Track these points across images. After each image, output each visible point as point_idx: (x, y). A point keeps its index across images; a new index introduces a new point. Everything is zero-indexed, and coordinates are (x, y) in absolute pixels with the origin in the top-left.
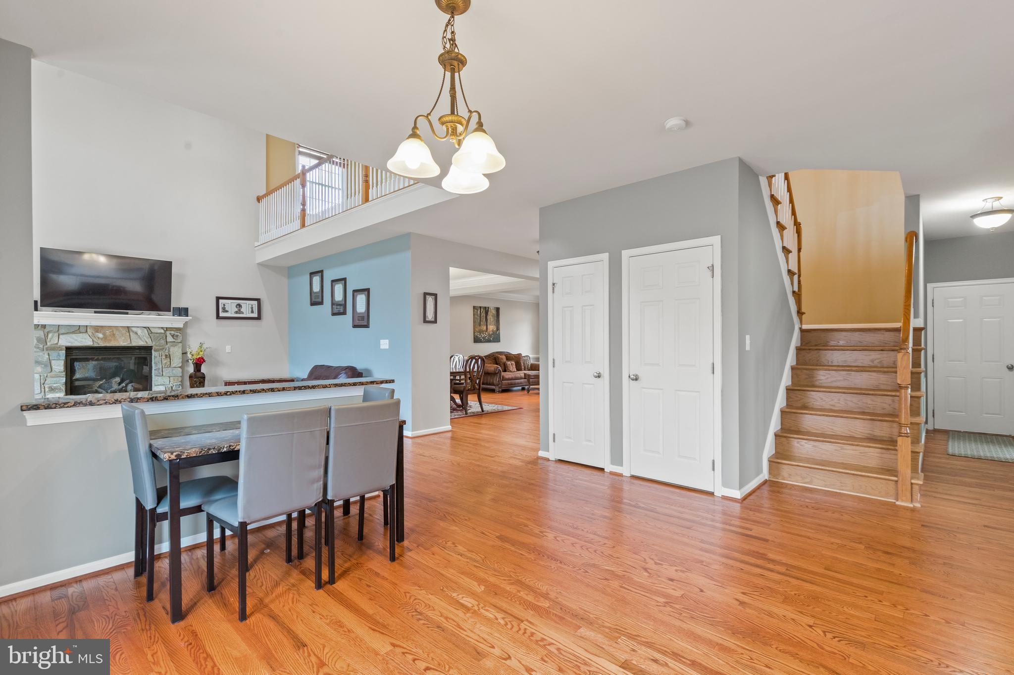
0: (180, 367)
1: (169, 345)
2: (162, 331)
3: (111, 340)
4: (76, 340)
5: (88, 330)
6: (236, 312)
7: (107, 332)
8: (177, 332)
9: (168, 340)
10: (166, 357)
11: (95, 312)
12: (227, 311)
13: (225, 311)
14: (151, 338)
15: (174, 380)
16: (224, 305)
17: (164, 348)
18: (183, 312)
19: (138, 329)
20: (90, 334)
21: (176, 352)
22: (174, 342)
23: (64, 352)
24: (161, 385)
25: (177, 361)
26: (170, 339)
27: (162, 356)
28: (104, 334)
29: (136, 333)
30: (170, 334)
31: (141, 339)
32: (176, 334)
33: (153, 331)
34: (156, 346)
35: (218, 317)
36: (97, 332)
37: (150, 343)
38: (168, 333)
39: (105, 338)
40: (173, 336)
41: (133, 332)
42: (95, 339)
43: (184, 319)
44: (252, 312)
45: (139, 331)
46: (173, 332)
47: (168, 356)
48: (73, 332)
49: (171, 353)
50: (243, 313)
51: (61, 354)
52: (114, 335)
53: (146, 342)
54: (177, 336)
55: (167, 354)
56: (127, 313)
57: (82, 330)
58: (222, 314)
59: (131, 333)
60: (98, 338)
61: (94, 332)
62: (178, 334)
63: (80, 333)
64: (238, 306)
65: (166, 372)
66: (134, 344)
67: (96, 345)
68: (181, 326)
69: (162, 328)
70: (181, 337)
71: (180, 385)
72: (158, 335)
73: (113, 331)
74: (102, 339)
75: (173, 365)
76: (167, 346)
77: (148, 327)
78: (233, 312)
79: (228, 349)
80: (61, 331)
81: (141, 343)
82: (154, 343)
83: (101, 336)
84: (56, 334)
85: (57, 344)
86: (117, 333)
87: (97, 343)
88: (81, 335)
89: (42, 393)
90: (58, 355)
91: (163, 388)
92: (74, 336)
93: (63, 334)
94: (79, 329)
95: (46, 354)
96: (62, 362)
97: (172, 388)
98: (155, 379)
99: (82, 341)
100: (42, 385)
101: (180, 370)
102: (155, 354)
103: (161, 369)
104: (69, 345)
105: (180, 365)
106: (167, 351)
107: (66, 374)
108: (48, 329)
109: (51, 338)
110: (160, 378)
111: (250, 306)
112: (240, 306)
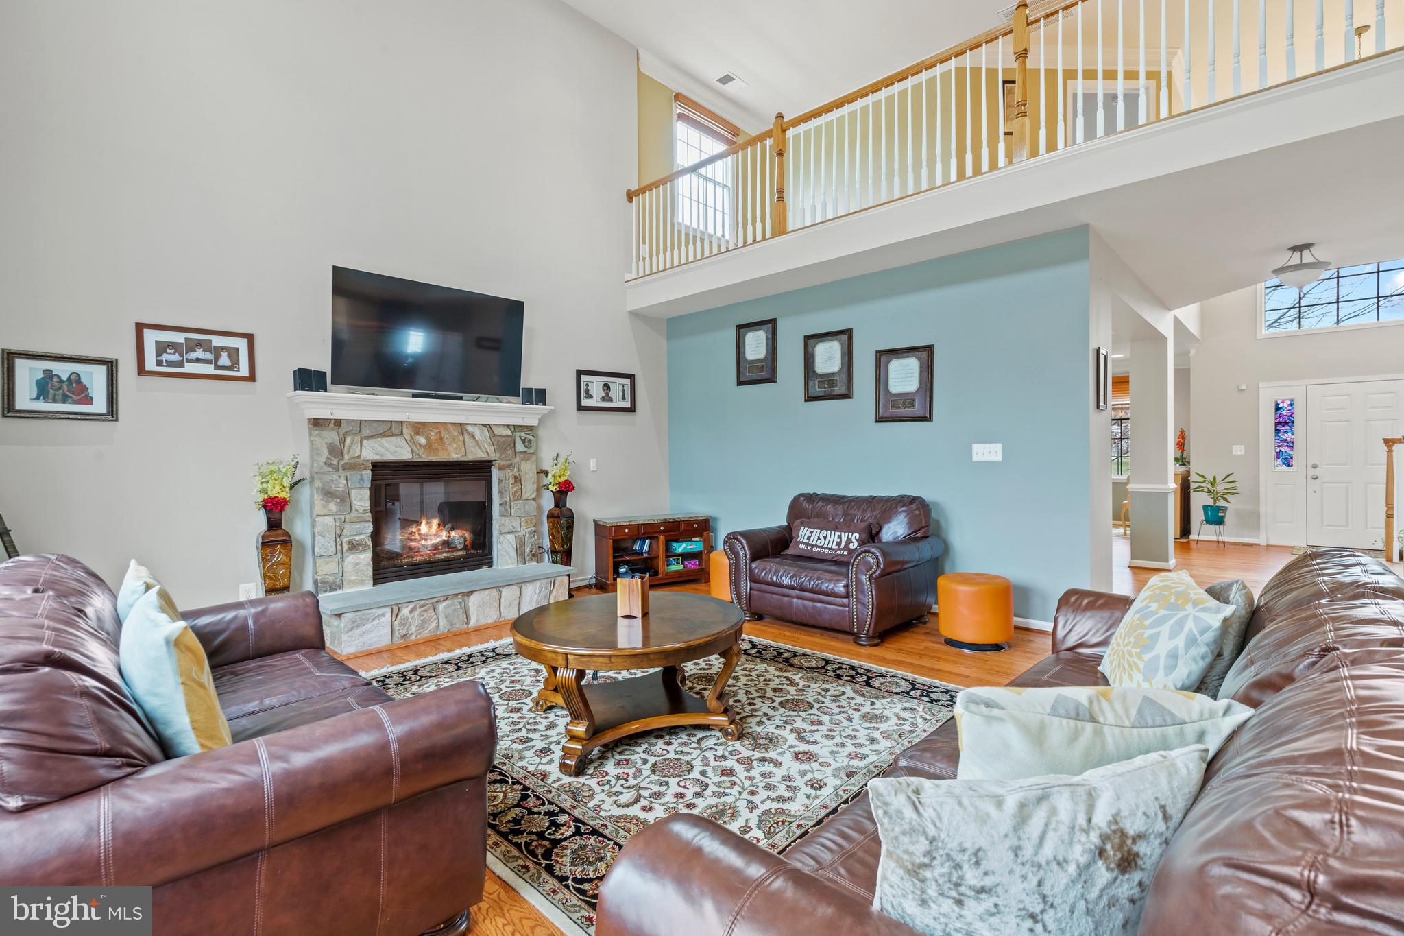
0: (533, 499)
1: (518, 458)
2: (509, 433)
3: (437, 450)
4: (387, 450)
5: (404, 431)
6: (603, 399)
7: (432, 434)
8: (529, 434)
9: (517, 450)
10: (516, 481)
11: (414, 396)
12: (591, 397)
13: (589, 397)
14: (493, 445)
15: (527, 522)
16: (587, 385)
17: (511, 464)
18: (538, 396)
19: (476, 428)
20: (408, 438)
21: (528, 470)
22: (525, 452)
23: (369, 472)
24: (509, 533)
25: (529, 487)
26: (520, 447)
27: (509, 479)
28: (428, 438)
29: (473, 436)
30: (520, 437)
31: (480, 448)
32: (528, 437)
33: (496, 433)
34: (501, 460)
35: (580, 408)
36: (417, 433)
37: (493, 455)
38: (517, 435)
39: (429, 447)
40: (524, 441)
41: (468, 433)
42: (414, 448)
43: (539, 410)
44: (624, 398)
45: (477, 432)
46: (523, 435)
47: (518, 479)
48: (383, 435)
49: (522, 473)
50: (611, 400)
51: (365, 478)
52: (441, 439)
53: (484, 453)
54: (530, 441)
55: (517, 474)
56: (460, 398)
57: (395, 429)
58: (585, 402)
59: (467, 437)
60: (420, 445)
61: (413, 433)
62: (531, 437)
63: (393, 435)
64: (605, 388)
65: (516, 507)
66: (470, 457)
67: (416, 459)
68: (535, 422)
69: (508, 426)
70: (534, 444)
71: (534, 531)
72: (503, 440)
73: (440, 432)
74: (425, 447)
75: (525, 496)
76: (516, 460)
77: (489, 425)
78: (599, 399)
79: (593, 464)
80: (366, 432)
81: (480, 455)
82: (498, 455)
83: (423, 441)
84: (357, 438)
85: (359, 457)
86: (445, 435)
87: (418, 454)
88: (393, 439)
89: (339, 555)
90: (362, 479)
91: (511, 538)
92: (384, 441)
93: (368, 438)
94: (390, 429)
95: (342, 478)
96: (367, 493)
97: (524, 537)
98: (498, 523)
99: (397, 451)
100: (338, 538)
101: (534, 504)
102: (501, 475)
103: (508, 503)
104: (377, 458)
105: (535, 495)
106: (516, 470)
107: (372, 517)
108: (345, 429)
109: (350, 447)
110: (507, 519)
111: (621, 388)
112: (608, 387)
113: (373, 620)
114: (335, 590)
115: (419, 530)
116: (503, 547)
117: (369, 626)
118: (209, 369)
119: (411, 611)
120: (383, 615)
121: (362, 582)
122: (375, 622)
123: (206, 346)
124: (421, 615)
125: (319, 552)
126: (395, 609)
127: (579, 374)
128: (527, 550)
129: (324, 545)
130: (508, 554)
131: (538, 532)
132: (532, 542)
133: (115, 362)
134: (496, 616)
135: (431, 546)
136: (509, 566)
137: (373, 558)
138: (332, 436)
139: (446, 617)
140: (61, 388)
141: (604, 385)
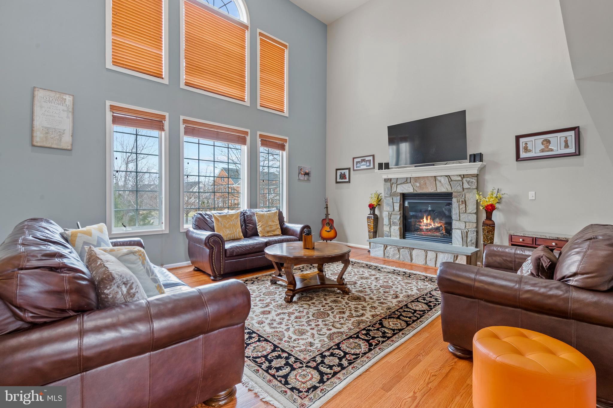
0: (474, 213)
1: (465, 191)
2: (460, 178)
3: (423, 188)
4: (405, 189)
5: (411, 181)
6: (542, 151)
7: (422, 181)
8: (472, 179)
9: (464, 187)
10: (462, 203)
11: (415, 166)
12: (530, 151)
13: (526, 150)
14: (450, 185)
15: (469, 226)
16: (526, 144)
17: (461, 195)
18: (476, 158)
19: (442, 177)
20: (412, 184)
21: (472, 197)
22: (470, 188)
23: (399, 197)
24: (458, 229)
25: (472, 208)
26: (466, 186)
27: (459, 202)
28: (420, 183)
29: (440, 182)
30: (466, 180)
31: (443, 187)
32: (472, 180)
33: (452, 179)
34: (455, 192)
35: (518, 158)
36: (416, 182)
37: (450, 190)
39: (420, 187)
40: (468, 183)
41: (438, 180)
42: (414, 188)
43: (478, 164)
44: (567, 146)
45: (442, 180)
46: (468, 179)
47: (465, 203)
48: (403, 183)
49: (467, 199)
50: (552, 150)
52: (426, 184)
53: (447, 189)
54: (472, 182)
55: (463, 200)
56: (434, 165)
57: (409, 181)
59: (437, 182)
60: (416, 186)
61: (414, 182)
62: (474, 180)
63: (407, 183)
64: (545, 143)
65: (463, 216)
66: (439, 191)
67: (415, 192)
68: (475, 172)
69: (460, 175)
70: (476, 184)
71: (474, 231)
72: (456, 182)
73: (425, 181)
74: (418, 187)
75: (469, 211)
76: (464, 193)
77: (449, 176)
78: (538, 150)
79: (531, 195)
80: (398, 182)
82: (453, 190)
83: (418, 185)
84: (396, 185)
85: (396, 191)
86: (427, 182)
87: (416, 190)
89: (390, 225)
90: (397, 199)
91: (459, 232)
92: (404, 185)
93: (399, 184)
94: (407, 181)
95: (391, 198)
96: (398, 204)
97: (467, 233)
98: (454, 223)
99: (408, 189)
100: (390, 219)
101: (475, 216)
102: (454, 200)
103: (458, 214)
104: (401, 192)
105: (475, 211)
106: (463, 197)
107: (400, 213)
108: (392, 182)
109: (393, 188)
110: (457, 222)
111: (563, 139)
112: (549, 142)
113: (379, 247)
114: (388, 237)
115: (423, 221)
116: (456, 234)
117: (377, 249)
118: (365, 167)
119: (390, 248)
121: (396, 236)
122: (379, 248)
123: (364, 161)
124: (393, 251)
125: (385, 223)
126: (385, 246)
127: (518, 138)
128: (469, 240)
129: (386, 221)
130: (457, 239)
131: (477, 232)
132: (472, 236)
133: (350, 168)
134: (424, 262)
135: (427, 229)
136: (458, 246)
137: (400, 229)
138: (389, 184)
139: (402, 255)
140: (343, 176)
141: (544, 141)
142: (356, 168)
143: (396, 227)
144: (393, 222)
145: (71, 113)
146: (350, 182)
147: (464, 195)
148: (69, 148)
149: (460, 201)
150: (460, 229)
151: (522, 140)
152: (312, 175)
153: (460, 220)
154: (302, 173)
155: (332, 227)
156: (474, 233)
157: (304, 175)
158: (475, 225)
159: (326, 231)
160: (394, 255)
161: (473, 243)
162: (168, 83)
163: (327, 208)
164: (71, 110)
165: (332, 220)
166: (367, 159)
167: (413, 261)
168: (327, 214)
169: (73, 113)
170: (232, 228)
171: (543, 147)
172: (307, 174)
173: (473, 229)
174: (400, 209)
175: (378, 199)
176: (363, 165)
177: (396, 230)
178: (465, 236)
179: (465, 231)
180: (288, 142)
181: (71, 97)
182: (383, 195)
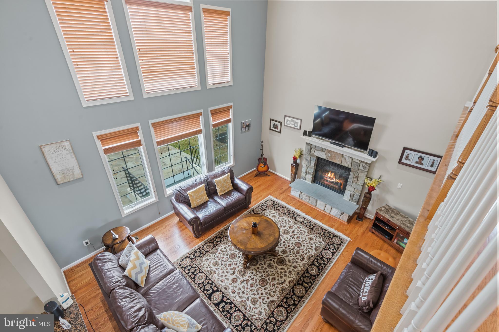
0: (362, 186)
1: (360, 171)
2: (359, 162)
3: (333, 159)
4: (320, 154)
5: (326, 151)
6: (417, 163)
7: (333, 154)
8: (367, 165)
10: (356, 177)
11: (331, 143)
12: (409, 160)
13: (407, 158)
14: (351, 163)
15: (356, 191)
16: (409, 154)
17: (356, 172)
18: (373, 154)
19: (347, 157)
20: (326, 153)
22: (363, 170)
23: (315, 158)
25: (360, 182)
26: (361, 168)
28: (331, 155)
29: (345, 159)
30: (362, 165)
31: (346, 163)
32: (366, 166)
33: (353, 160)
34: (353, 169)
35: (400, 162)
36: (329, 153)
37: (350, 166)
38: (361, 164)
39: (331, 157)
40: (363, 167)
41: (344, 157)
42: (327, 156)
43: (372, 159)
44: (432, 166)
45: (347, 159)
46: (364, 164)
47: (357, 177)
48: (320, 150)
49: (359, 176)
51: (314, 159)
52: (335, 156)
53: (348, 165)
54: (366, 167)
55: (357, 176)
57: (324, 151)
58: (404, 161)
59: (343, 158)
62: (367, 166)
64: (420, 158)
65: (354, 185)
66: (343, 164)
67: (327, 159)
68: (369, 162)
70: (368, 169)
72: (356, 163)
74: (330, 157)
75: (359, 183)
76: (358, 171)
77: (352, 158)
79: (399, 185)
80: (316, 149)
81: (346, 165)
82: (352, 167)
83: (330, 155)
84: (314, 149)
85: (313, 154)
88: (322, 152)
89: (306, 173)
90: (313, 159)
91: (349, 193)
92: (320, 152)
93: (317, 150)
94: (322, 150)
95: (310, 157)
96: (314, 163)
97: (354, 195)
98: (348, 186)
99: (323, 156)
100: (306, 170)
101: (361, 187)
102: (351, 173)
103: (351, 182)
104: (317, 156)
105: (362, 184)
106: (357, 174)
107: (314, 168)
108: (312, 146)
109: (312, 151)
110: (350, 187)
111: (432, 161)
112: (423, 159)
114: (304, 179)
116: (347, 193)
117: (295, 192)
118: (293, 126)
119: (304, 195)
120: (298, 192)
123: (293, 121)
124: (305, 197)
125: (303, 170)
126: (301, 192)
127: (405, 149)
128: (354, 199)
129: (304, 170)
130: (347, 196)
131: (360, 196)
132: (356, 197)
133: (282, 122)
134: (323, 209)
135: (330, 181)
136: (346, 200)
137: (313, 177)
138: (309, 147)
139: (311, 201)
140: (275, 126)
141: (420, 157)
142: (287, 124)
143: (310, 176)
144: (308, 172)
145: (73, 154)
146: (280, 133)
147: (358, 173)
148: (81, 177)
149: (355, 175)
150: (350, 191)
151: (407, 151)
152: (252, 126)
153: (352, 186)
154: (244, 126)
155: (265, 164)
156: (358, 196)
157: (246, 127)
158: (360, 192)
159: (261, 167)
160: (306, 199)
161: (356, 201)
162: (133, 99)
163: (262, 149)
164: (72, 151)
165: (265, 159)
166: (296, 120)
167: (317, 206)
168: (262, 155)
169: (74, 153)
170: (201, 197)
171: (418, 161)
172: (248, 126)
173: (358, 194)
174: (314, 165)
175: (300, 153)
176: (292, 124)
177: (309, 177)
178: (352, 196)
179: (353, 193)
180: (233, 107)
181: (68, 142)
182: (304, 152)
